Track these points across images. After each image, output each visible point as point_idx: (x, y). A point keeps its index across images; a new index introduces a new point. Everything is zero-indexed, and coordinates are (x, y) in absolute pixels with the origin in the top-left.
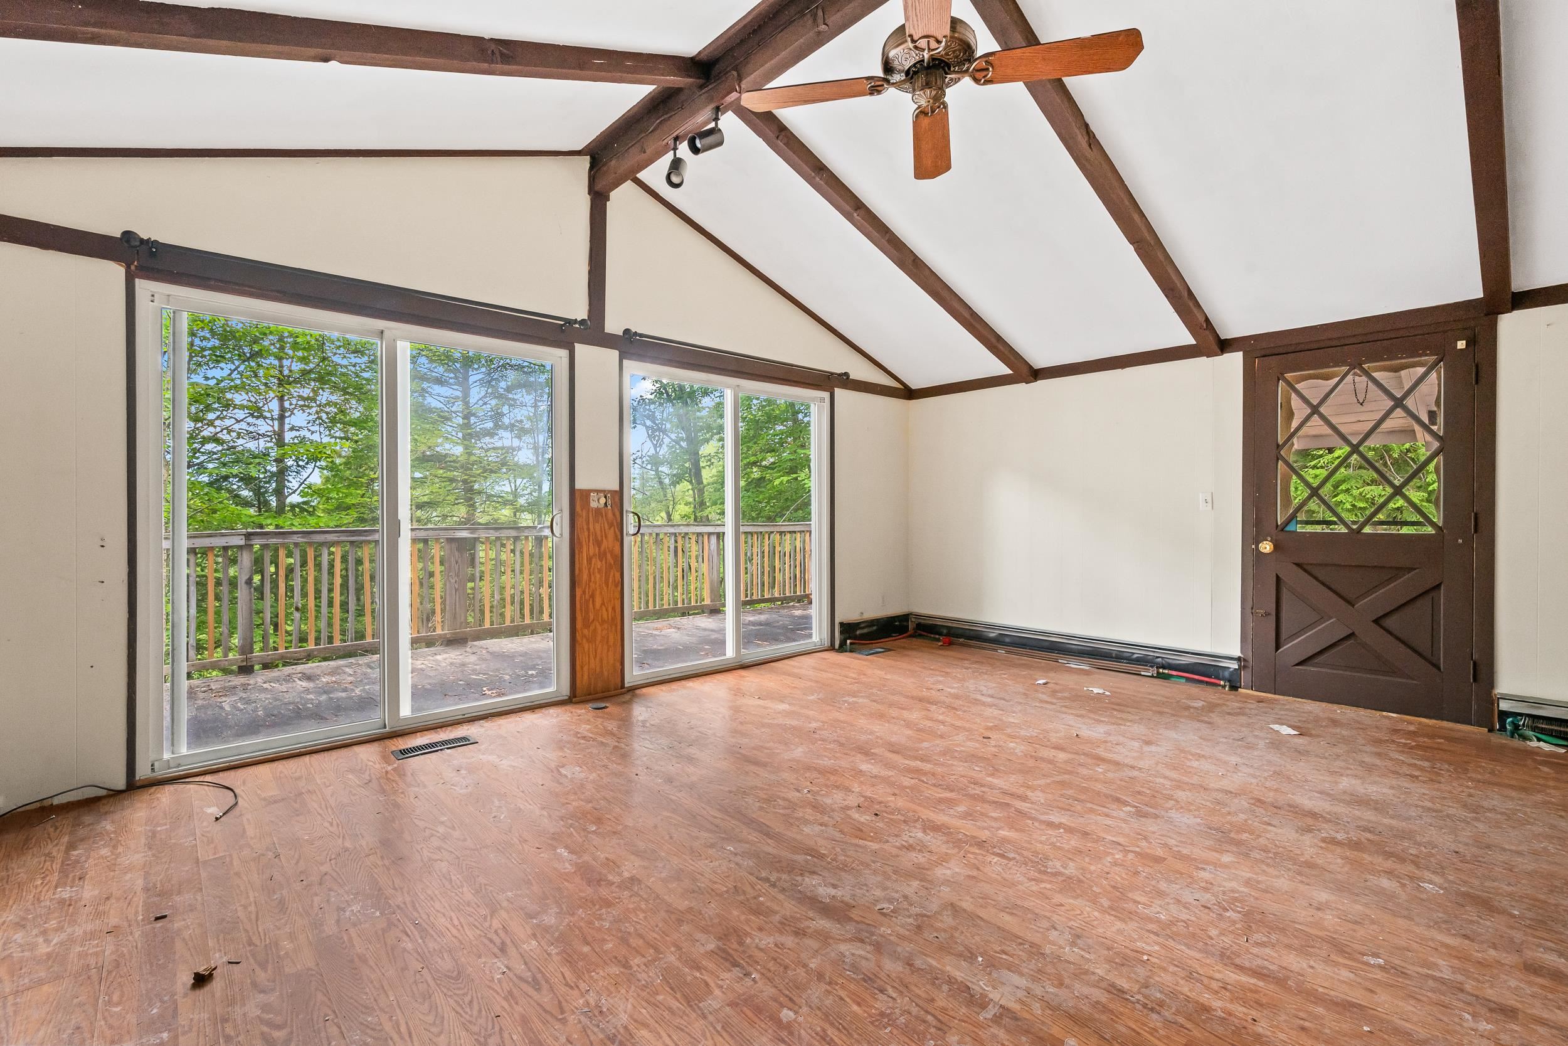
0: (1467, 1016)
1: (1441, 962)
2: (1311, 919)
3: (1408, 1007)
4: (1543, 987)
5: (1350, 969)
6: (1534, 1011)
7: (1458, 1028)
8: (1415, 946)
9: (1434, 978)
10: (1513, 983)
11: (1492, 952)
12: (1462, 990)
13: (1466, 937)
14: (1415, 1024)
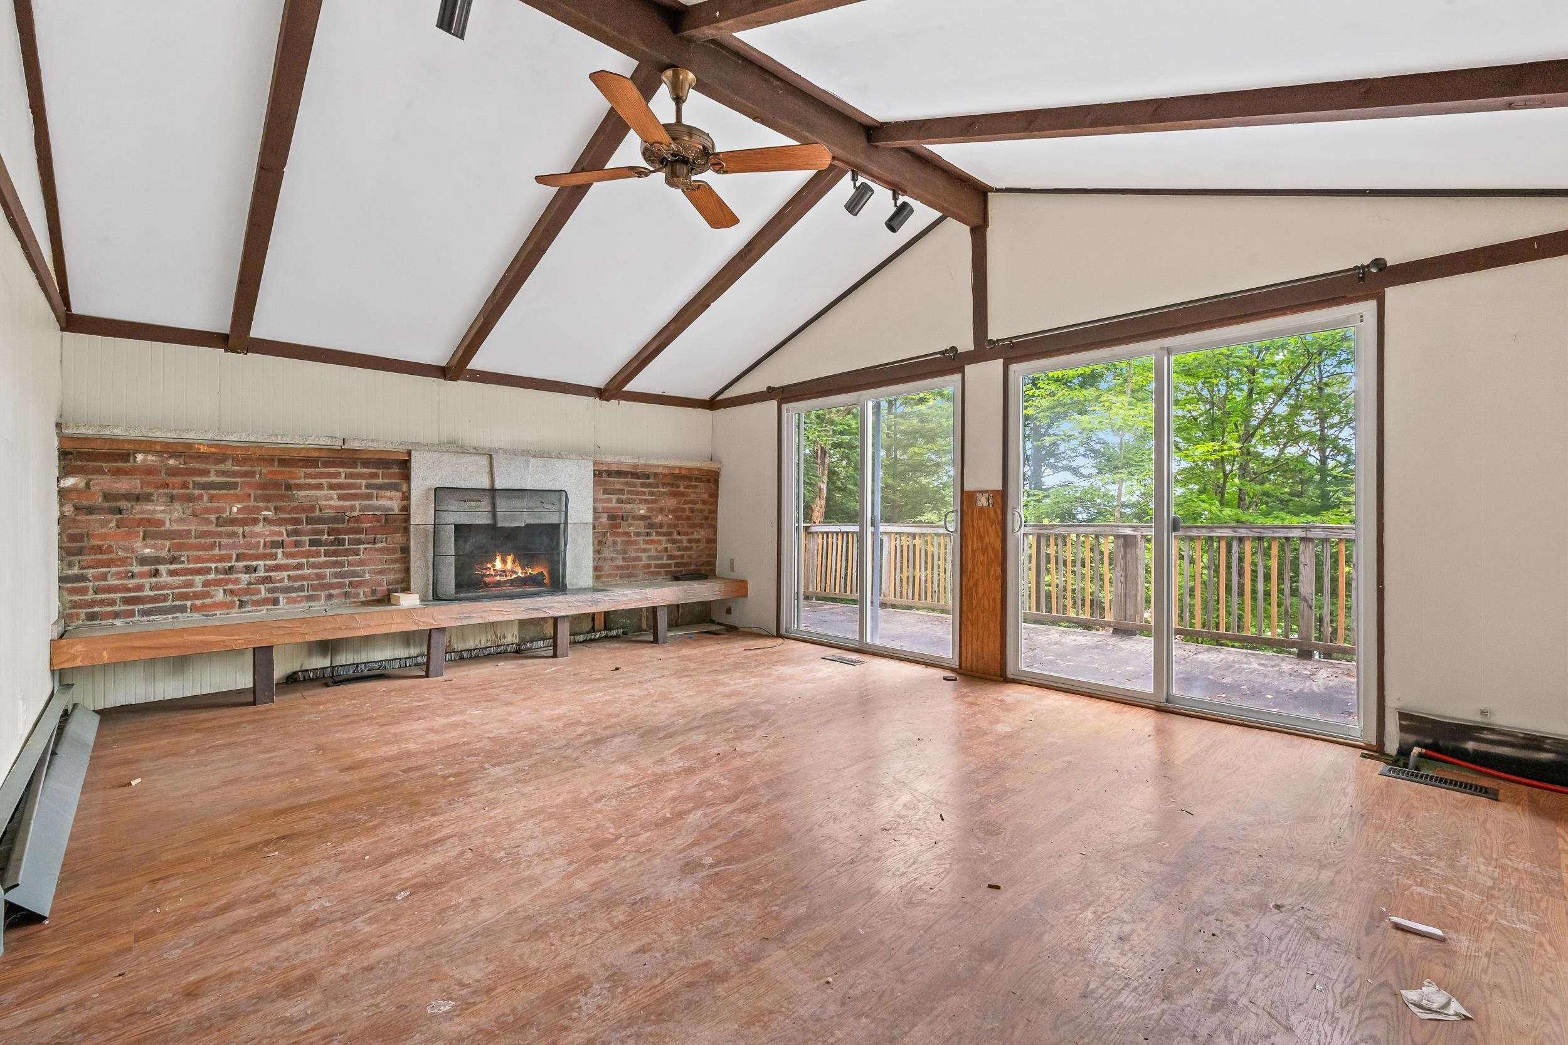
0: (327, 904)
1: (367, 929)
2: (466, 888)
3: (360, 884)
4: (294, 968)
5: (408, 880)
6: (291, 942)
7: (328, 894)
8: (393, 927)
9: (362, 913)
10: (315, 953)
11: (343, 970)
12: (341, 919)
13: (370, 969)
14: (349, 879)
